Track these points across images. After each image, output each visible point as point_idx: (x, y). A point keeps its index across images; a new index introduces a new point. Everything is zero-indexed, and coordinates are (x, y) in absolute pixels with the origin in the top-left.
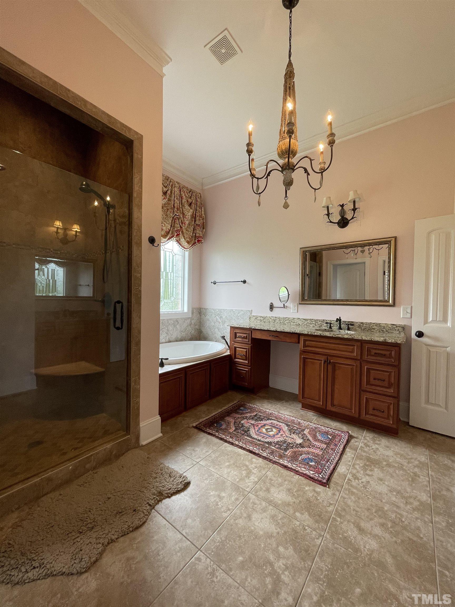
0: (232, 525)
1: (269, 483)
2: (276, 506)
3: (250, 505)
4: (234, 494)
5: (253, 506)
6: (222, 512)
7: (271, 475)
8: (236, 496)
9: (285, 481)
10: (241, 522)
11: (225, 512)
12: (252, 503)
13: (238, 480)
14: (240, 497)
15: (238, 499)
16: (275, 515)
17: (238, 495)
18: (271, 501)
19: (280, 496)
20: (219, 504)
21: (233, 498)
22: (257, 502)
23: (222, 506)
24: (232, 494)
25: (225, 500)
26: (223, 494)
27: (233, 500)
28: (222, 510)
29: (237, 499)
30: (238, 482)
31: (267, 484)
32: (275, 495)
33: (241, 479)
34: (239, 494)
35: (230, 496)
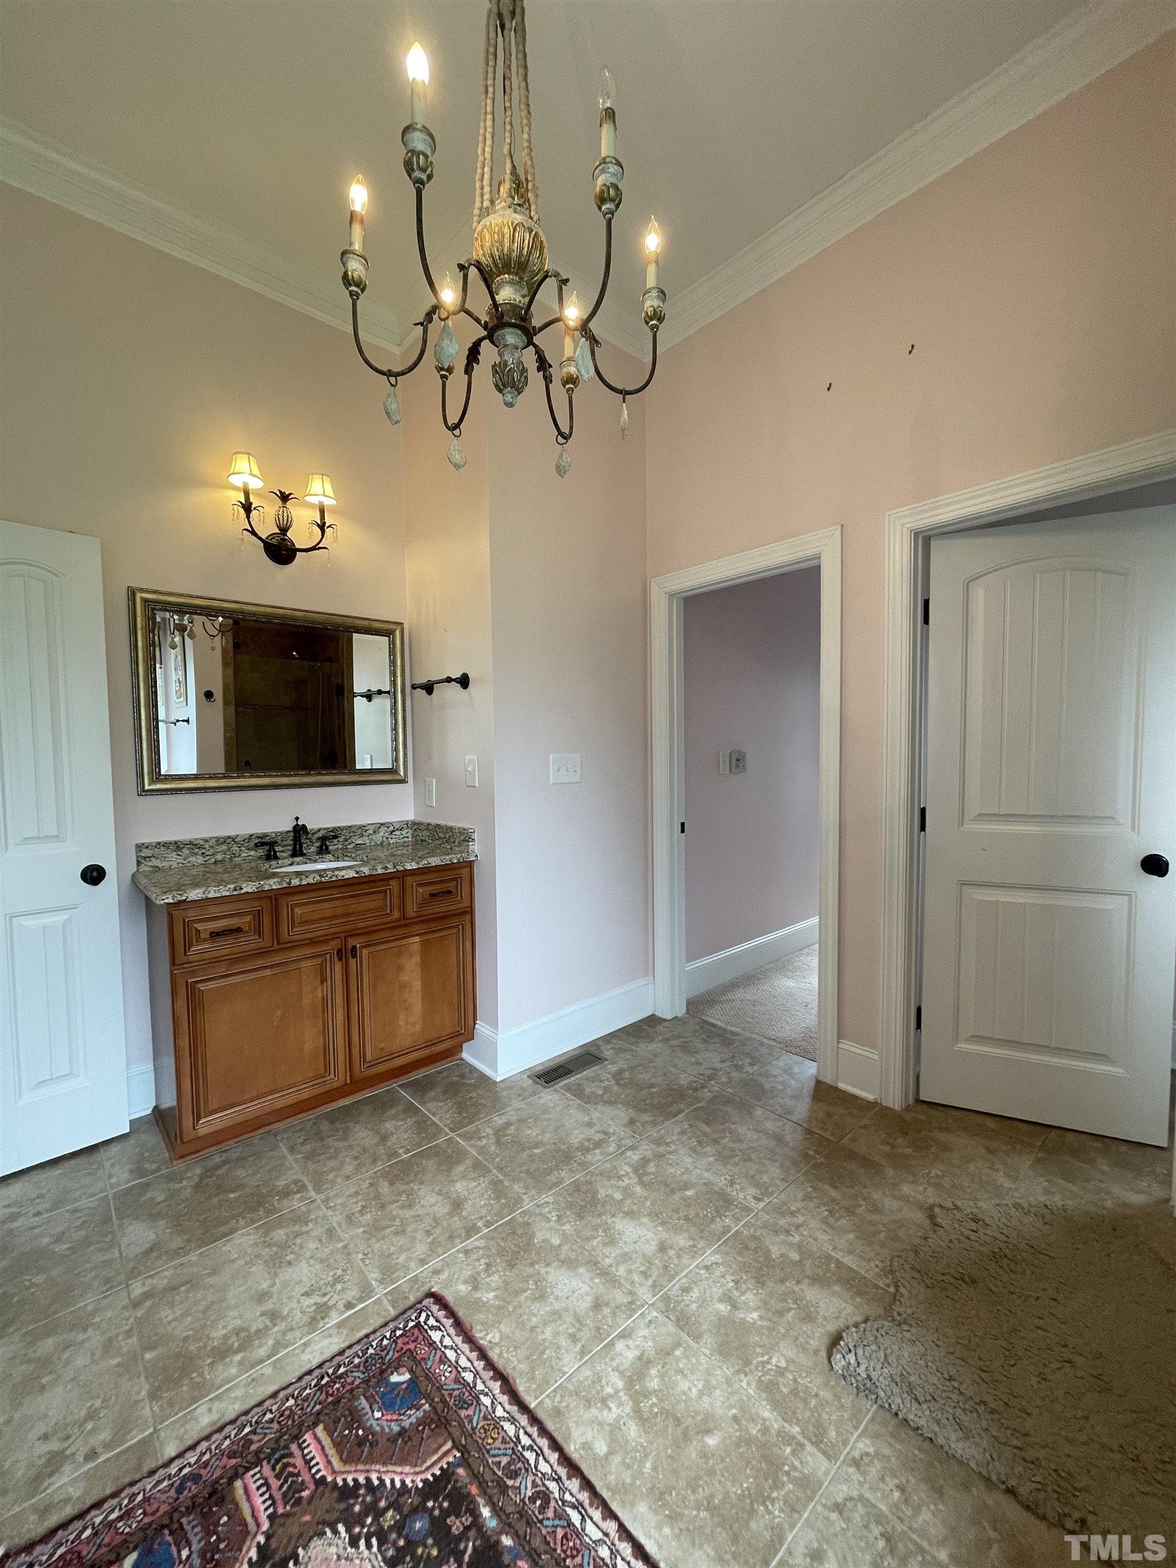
0: (701, 1237)
1: (584, 1325)
2: (594, 1264)
3: (655, 1272)
4: (694, 1307)
5: (649, 1268)
6: (722, 1264)
7: (567, 1358)
8: (687, 1298)
9: (533, 1329)
10: (682, 1241)
11: (716, 1263)
12: (650, 1276)
13: (677, 1353)
14: (678, 1296)
15: (683, 1292)
16: (605, 1244)
17: (683, 1300)
18: (600, 1275)
19: (575, 1283)
20: (731, 1284)
21: (695, 1293)
22: (636, 1277)
23: (723, 1277)
24: (700, 1306)
25: (717, 1291)
26: (723, 1308)
27: (696, 1290)
28: (722, 1268)
29: (686, 1290)
30: (677, 1345)
31: (592, 1325)
32: (585, 1288)
33: (668, 1354)
34: (679, 1303)
35: (703, 1302)
